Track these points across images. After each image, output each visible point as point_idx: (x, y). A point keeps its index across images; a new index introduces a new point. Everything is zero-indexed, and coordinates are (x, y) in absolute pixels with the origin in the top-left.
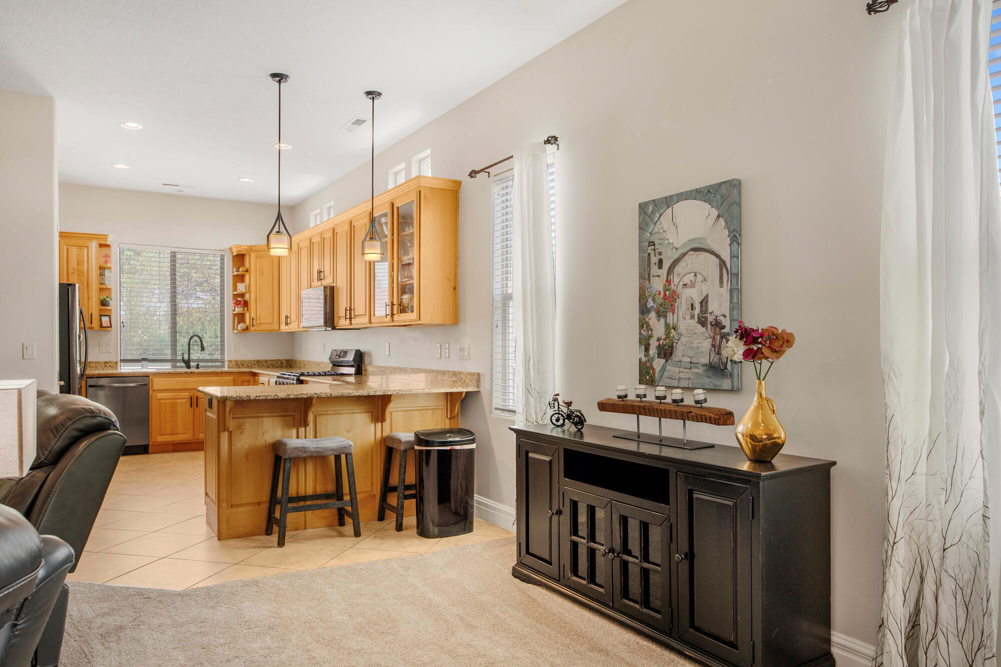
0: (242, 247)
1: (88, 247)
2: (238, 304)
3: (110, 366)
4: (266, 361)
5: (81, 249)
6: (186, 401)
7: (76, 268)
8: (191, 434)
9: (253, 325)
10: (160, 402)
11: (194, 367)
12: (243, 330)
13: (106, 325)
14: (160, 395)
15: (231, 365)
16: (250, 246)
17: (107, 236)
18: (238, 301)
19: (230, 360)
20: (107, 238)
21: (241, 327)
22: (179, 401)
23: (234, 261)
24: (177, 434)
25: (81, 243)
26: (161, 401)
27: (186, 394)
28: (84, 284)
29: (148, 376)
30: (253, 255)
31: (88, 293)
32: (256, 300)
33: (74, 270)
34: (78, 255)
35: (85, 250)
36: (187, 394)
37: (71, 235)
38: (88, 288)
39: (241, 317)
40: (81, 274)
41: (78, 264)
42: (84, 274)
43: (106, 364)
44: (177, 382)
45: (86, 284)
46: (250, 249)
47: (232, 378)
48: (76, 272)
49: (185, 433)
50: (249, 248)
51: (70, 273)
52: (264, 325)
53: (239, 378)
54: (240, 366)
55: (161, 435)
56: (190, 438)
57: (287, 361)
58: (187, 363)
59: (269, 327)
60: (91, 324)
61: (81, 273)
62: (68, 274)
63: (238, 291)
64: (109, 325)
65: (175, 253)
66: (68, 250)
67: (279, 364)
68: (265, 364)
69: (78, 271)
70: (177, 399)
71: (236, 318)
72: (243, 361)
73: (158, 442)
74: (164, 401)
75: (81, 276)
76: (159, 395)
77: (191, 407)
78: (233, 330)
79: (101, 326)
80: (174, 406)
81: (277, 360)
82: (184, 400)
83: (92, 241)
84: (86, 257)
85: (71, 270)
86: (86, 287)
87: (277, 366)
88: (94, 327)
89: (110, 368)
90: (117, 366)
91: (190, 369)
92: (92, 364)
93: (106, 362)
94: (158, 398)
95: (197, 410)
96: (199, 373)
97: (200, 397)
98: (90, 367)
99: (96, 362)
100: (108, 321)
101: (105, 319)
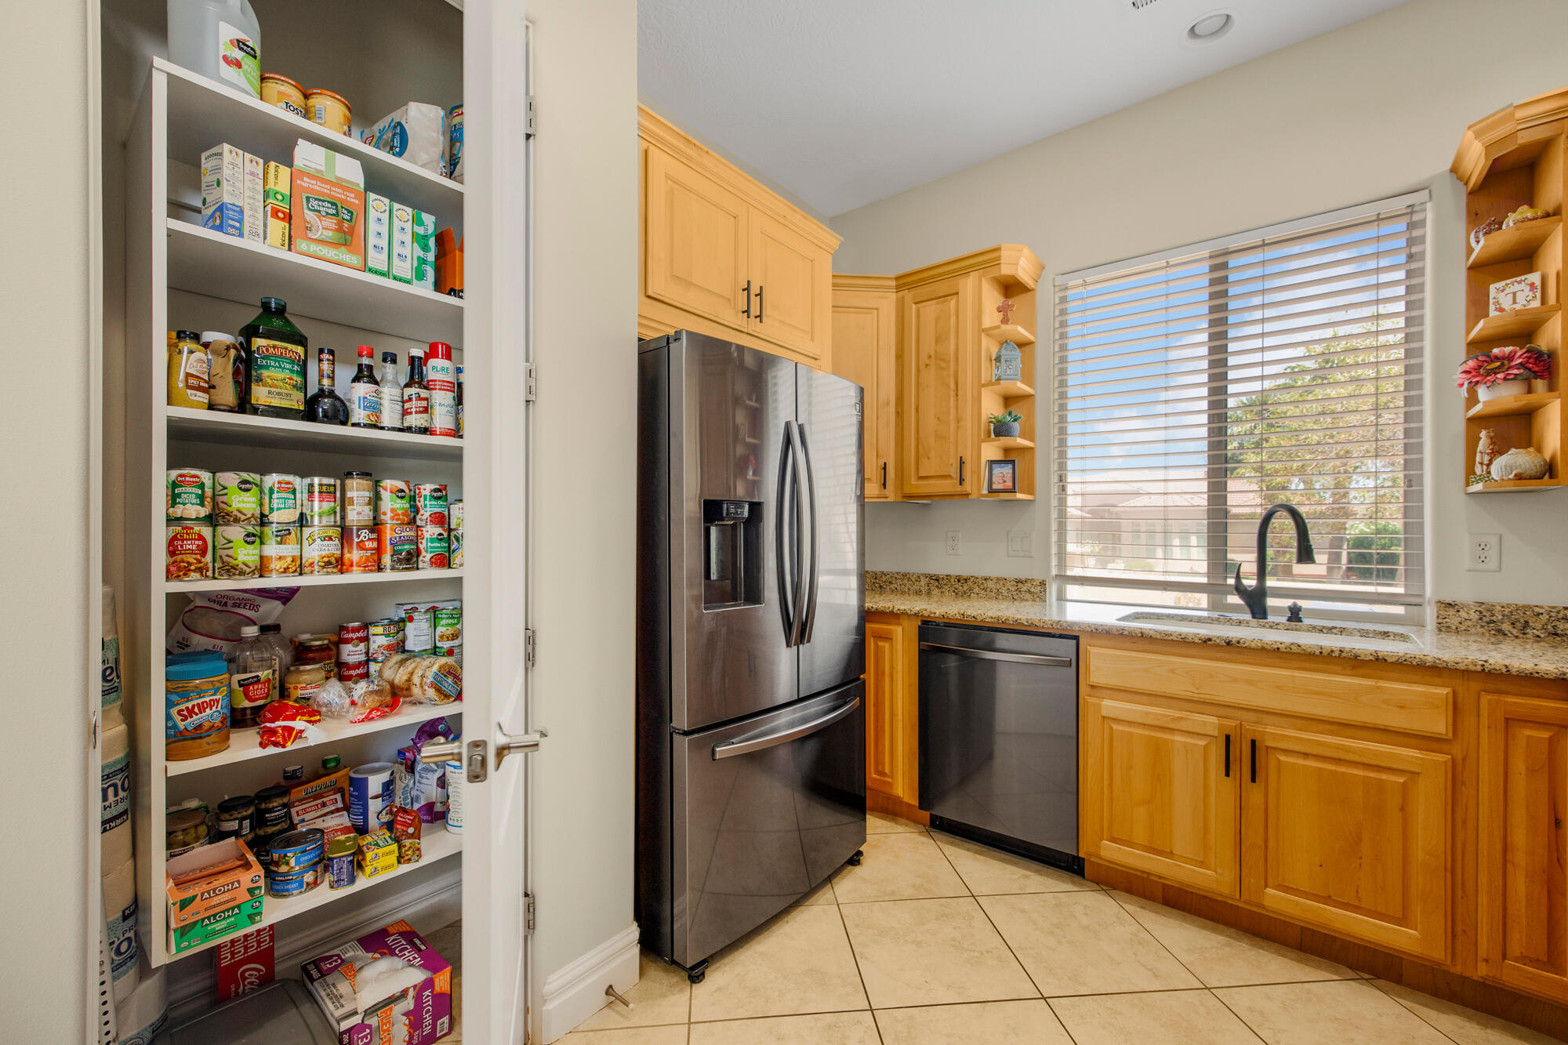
1: (958, 293)
2: (1495, 376)
3: (1029, 591)
5: (944, 302)
7: (932, 353)
8: (1230, 875)
11: (1278, 610)
12: (1517, 480)
13: (1001, 487)
14: (1110, 706)
15: (1453, 622)
17: (998, 249)
18: (1496, 361)
19: (1449, 600)
20: (999, 258)
21: (1509, 468)
22: (1177, 740)
23: (1473, 212)
24: (1170, 855)
25: (942, 288)
26: (1115, 727)
27: (1210, 723)
28: (948, 385)
29: (1076, 638)
31: (957, 408)
33: (930, 357)
34: (937, 319)
35: (952, 303)
36: (1214, 720)
37: (925, 274)
38: (957, 395)
39: (1510, 428)
40: (943, 365)
41: (938, 340)
42: (949, 362)
43: (1020, 585)
44: (1172, 671)
45: (952, 386)
47: (1444, 691)
48: (932, 362)
49: (1202, 864)
51: (922, 367)
53: (1485, 699)
54: (1506, 627)
55: (1113, 840)
56: (1226, 891)
58: (1256, 602)
60: (962, 484)
61: (941, 359)
62: (918, 371)
63: (1496, 318)
64: (1009, 484)
66: (918, 312)
69: (936, 358)
70: (1172, 730)
71: (1483, 434)
73: (1101, 858)
74: (1127, 729)
75: (943, 368)
77: (1227, 774)
78: (1468, 484)
79: (991, 491)
80: (1159, 754)
82: (1202, 742)
83: (969, 276)
84: (953, 320)
85: (924, 359)
86: (952, 393)
88: (969, 491)
89: (1028, 596)
90: (1045, 591)
91: (1265, 618)
92: (990, 584)
93: (1019, 581)
94: (1104, 713)
95: (1255, 794)
96: (1263, 649)
97: (1269, 743)
98: (985, 589)
99: (998, 579)
100: (1010, 475)
101: (1002, 470)
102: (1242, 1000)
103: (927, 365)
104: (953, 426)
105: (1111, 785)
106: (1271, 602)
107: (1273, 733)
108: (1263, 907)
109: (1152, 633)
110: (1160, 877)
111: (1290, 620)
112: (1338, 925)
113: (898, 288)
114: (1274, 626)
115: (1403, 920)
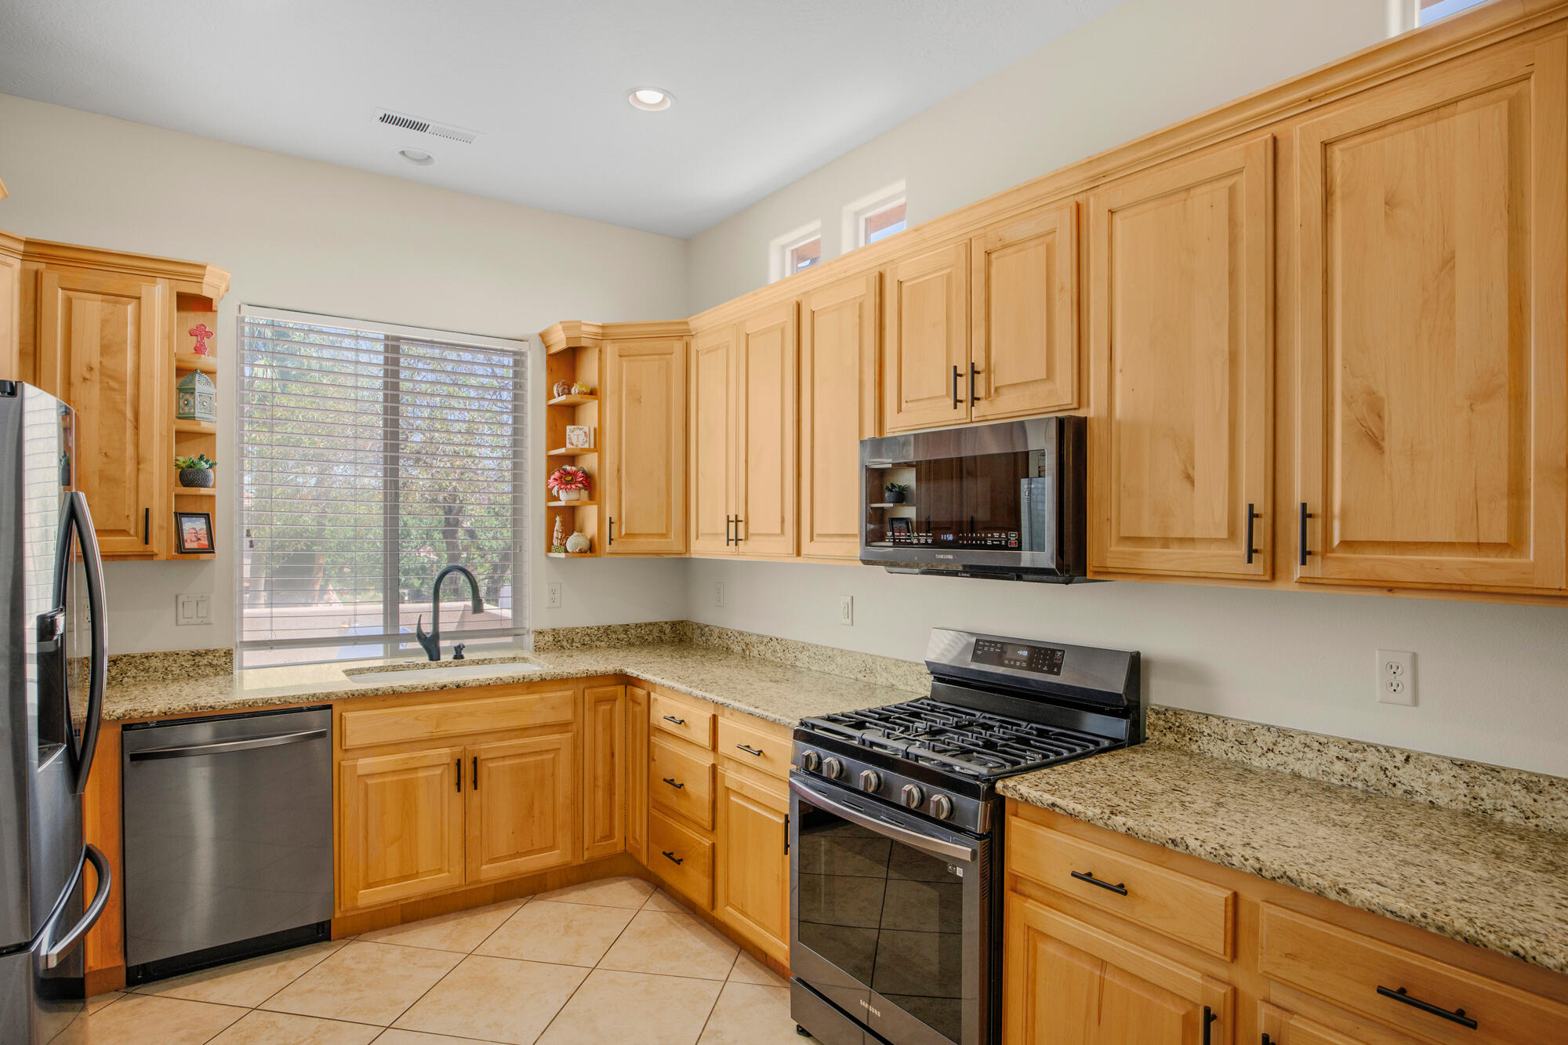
0: (584, 328)
1: (139, 298)
2: (568, 483)
3: (211, 665)
4: (626, 628)
5: (117, 302)
6: (442, 774)
7: (96, 365)
8: (458, 869)
9: (611, 540)
10: (366, 785)
11: (447, 649)
12: (581, 551)
13: (194, 545)
14: (365, 764)
15: (541, 644)
16: (603, 327)
17: (203, 267)
18: (568, 473)
19: (539, 629)
20: (202, 276)
21: (576, 545)
22: (421, 774)
23: (550, 370)
24: (416, 875)
25: (114, 283)
26: (368, 782)
27: (444, 754)
28: (123, 414)
29: (330, 707)
30: (610, 350)
31: (137, 445)
32: (619, 470)
33: (91, 369)
34: (104, 322)
35: (130, 308)
36: (447, 750)
38: (137, 428)
39: (570, 518)
40: (114, 384)
41: (105, 349)
42: (124, 383)
43: (198, 659)
44: (417, 719)
45: (129, 414)
46: (603, 335)
47: (570, 693)
48: (96, 376)
49: (440, 871)
50: (600, 331)
51: (75, 379)
52: (642, 540)
53: (586, 693)
54: (565, 643)
55: (368, 886)
56: (456, 883)
57: (673, 624)
58: (431, 644)
59: (656, 544)
60: (147, 542)
61: (110, 378)
63: (568, 446)
64: (205, 542)
65: (398, 339)
67: (656, 633)
68: (622, 636)
69: (102, 374)
70: (415, 769)
71: (558, 519)
72: (573, 629)
73: (358, 906)
74: (380, 780)
75: (114, 390)
76: (361, 762)
77: (459, 790)
78: (549, 550)
79: (181, 549)
80: (407, 794)
81: (651, 624)
82: (438, 771)
83: (155, 282)
84: (130, 330)
85: (78, 370)
86: (129, 425)
87: (650, 639)
88: (155, 550)
89: (209, 670)
90: (231, 661)
91: (439, 659)
92: (154, 663)
93: (196, 654)
94: (360, 772)
95: (475, 797)
96: (480, 686)
97: (483, 757)
98: (146, 670)
99: (166, 654)
100: (204, 531)
101: (194, 525)
102: (491, 947)
103: (85, 379)
104: (130, 467)
105: (366, 838)
106: (443, 644)
107: (486, 748)
108: (480, 881)
109: (402, 689)
110: (406, 899)
111: (455, 657)
112: (523, 869)
113: (26, 256)
114: (447, 665)
115: (552, 848)
